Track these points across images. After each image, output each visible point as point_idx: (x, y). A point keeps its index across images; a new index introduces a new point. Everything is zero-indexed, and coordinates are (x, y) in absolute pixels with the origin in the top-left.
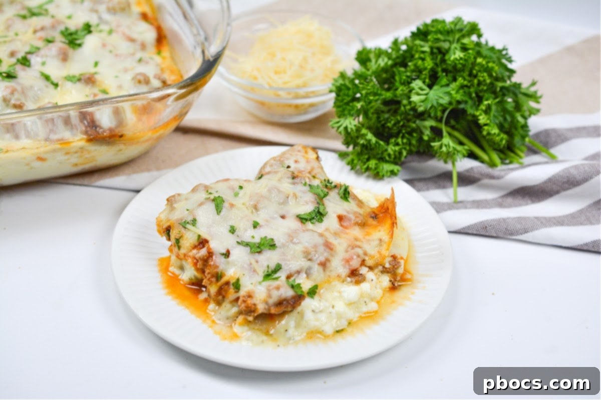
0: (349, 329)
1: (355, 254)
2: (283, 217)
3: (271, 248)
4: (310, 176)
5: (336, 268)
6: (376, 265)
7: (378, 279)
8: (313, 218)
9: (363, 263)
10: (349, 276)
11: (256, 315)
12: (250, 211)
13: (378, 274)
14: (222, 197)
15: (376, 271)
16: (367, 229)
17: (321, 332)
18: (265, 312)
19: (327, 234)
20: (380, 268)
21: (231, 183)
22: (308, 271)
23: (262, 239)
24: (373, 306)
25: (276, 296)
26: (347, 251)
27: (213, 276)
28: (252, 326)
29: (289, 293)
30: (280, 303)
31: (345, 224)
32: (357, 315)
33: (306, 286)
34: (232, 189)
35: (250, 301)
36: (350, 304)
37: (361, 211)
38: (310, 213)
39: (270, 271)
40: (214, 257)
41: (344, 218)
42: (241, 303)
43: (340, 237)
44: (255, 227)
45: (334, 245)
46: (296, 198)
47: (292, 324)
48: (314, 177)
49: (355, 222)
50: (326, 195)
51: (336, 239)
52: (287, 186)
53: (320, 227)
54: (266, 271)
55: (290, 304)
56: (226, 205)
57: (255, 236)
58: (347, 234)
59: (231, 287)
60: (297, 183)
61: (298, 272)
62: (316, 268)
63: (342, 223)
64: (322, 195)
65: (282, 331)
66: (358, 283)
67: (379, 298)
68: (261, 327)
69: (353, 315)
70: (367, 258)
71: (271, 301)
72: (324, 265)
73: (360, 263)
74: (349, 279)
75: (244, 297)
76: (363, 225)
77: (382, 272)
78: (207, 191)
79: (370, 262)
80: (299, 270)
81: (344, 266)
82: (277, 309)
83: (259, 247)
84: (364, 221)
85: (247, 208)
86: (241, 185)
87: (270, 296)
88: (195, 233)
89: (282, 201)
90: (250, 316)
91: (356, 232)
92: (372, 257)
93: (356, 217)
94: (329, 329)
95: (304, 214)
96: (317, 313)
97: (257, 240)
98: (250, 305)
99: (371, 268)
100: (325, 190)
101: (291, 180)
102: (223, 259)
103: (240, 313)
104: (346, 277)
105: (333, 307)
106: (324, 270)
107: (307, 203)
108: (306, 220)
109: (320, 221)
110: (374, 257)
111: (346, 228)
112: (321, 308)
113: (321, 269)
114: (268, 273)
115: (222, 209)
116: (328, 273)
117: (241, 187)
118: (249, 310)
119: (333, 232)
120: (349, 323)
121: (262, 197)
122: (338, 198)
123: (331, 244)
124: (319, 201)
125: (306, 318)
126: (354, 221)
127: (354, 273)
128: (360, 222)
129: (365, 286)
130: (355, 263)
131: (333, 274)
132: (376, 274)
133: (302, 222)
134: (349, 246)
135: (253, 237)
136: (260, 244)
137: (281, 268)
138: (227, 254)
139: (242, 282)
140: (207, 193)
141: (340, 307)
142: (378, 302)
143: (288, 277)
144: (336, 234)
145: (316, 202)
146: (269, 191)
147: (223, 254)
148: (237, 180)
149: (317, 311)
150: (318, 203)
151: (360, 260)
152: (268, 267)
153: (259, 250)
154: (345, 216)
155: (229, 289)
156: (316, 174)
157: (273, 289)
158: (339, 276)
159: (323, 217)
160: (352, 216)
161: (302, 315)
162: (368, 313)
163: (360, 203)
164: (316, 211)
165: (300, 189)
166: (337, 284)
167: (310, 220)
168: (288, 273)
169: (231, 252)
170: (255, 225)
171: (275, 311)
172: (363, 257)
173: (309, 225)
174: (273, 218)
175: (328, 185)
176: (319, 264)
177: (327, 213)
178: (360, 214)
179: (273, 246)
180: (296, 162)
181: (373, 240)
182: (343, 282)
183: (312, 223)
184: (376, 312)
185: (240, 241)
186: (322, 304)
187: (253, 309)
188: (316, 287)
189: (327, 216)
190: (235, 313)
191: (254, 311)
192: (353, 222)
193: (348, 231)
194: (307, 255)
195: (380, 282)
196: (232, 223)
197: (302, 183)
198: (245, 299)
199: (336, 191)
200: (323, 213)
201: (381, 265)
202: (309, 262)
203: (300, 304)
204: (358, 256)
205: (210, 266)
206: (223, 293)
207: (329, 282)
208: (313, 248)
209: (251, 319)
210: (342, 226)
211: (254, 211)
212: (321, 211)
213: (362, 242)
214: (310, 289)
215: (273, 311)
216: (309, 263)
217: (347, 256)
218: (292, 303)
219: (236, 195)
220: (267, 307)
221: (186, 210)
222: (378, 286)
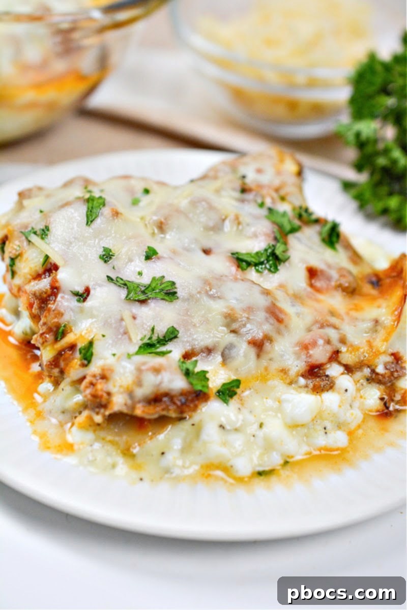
0: (284, 473)
1: (321, 337)
2: (207, 252)
3: (167, 298)
4: (275, 195)
5: (282, 356)
6: (360, 366)
7: (358, 390)
8: (262, 263)
9: (335, 356)
10: (303, 376)
11: (107, 413)
12: (150, 231)
13: (362, 381)
14: (104, 199)
15: (358, 375)
16: (357, 300)
17: (227, 469)
18: (125, 410)
19: (279, 295)
20: (367, 371)
21: (133, 182)
22: (227, 352)
23: (154, 279)
24: (339, 439)
25: (150, 384)
26: (309, 330)
27: (50, 330)
28: (102, 434)
29: (179, 384)
30: (156, 399)
31: (318, 284)
32: (305, 449)
33: (218, 377)
34: (131, 191)
35: (101, 386)
36: (294, 426)
37: (355, 270)
38: (257, 253)
39: (155, 338)
40: (59, 296)
41: (319, 273)
42: (87, 387)
43: (302, 304)
44: (148, 258)
45: (286, 314)
46: (239, 223)
47: (177, 444)
48: (283, 199)
49: (338, 283)
50: (294, 230)
51: (293, 306)
52: (228, 202)
53: (270, 281)
54: (148, 337)
55: (174, 403)
56: (106, 211)
57: (145, 272)
58: (318, 301)
59: (78, 355)
60: (248, 201)
61: (209, 351)
62: (243, 349)
63: (313, 281)
64: (288, 227)
65: (157, 453)
66: (317, 390)
67: (353, 426)
68: (117, 439)
69: (296, 448)
70: (344, 349)
71: (140, 393)
72: (259, 345)
73: (328, 355)
74: (302, 381)
75: (94, 376)
76: (351, 291)
77: (369, 380)
78: (86, 188)
79: (347, 357)
80: (210, 347)
81: (297, 355)
82: (146, 410)
83: (144, 292)
84: (354, 285)
85: (146, 225)
86: (148, 187)
87: (139, 383)
88: (42, 251)
89: (211, 224)
90: (98, 413)
91: (337, 301)
92: (354, 349)
93: (342, 276)
94: (244, 466)
95: (248, 254)
96: (229, 431)
97: (146, 280)
98: (100, 393)
99: (349, 369)
100: (297, 222)
101: (237, 194)
102: (74, 303)
103: (85, 406)
104: (298, 376)
105: (261, 425)
106: (258, 356)
107: (255, 236)
108: (249, 264)
109: (274, 269)
110: (358, 349)
111: (318, 290)
112: (238, 425)
113: (252, 352)
114: (148, 341)
115: (97, 216)
116: (264, 362)
117: (147, 191)
118: (98, 403)
119: (291, 292)
120: (286, 463)
121: (178, 211)
122: (316, 239)
123: (281, 311)
124: (278, 236)
125: (204, 436)
126: (336, 281)
127: (314, 372)
128: (347, 285)
129: (330, 399)
130: (320, 354)
131: (274, 366)
132: (356, 382)
133: (239, 266)
134: (316, 322)
135: (140, 274)
136: (148, 287)
137: (176, 337)
138: (83, 295)
139: (96, 349)
140: (85, 190)
141: (275, 428)
142: (350, 434)
143: (187, 356)
144: (297, 298)
145: (272, 235)
146: (194, 203)
147: (76, 294)
148: (144, 179)
149: (228, 427)
150: (276, 239)
151: (329, 349)
152: (153, 330)
153: (142, 297)
154: (322, 272)
155: (73, 359)
156: (287, 194)
157: (148, 370)
158: (284, 371)
159: (280, 264)
160: (334, 274)
161: (198, 429)
162: (326, 449)
163: (356, 257)
164: (270, 251)
165: (250, 210)
166: (277, 385)
167: (256, 265)
168: (188, 348)
169: (92, 292)
170: (150, 255)
171: (143, 412)
172: (336, 344)
173: (252, 274)
174: (187, 250)
175: (304, 214)
176: (249, 343)
177: (288, 259)
178: (350, 273)
179: (170, 294)
180: (259, 171)
181: (363, 320)
182: (291, 383)
183: (258, 271)
184: (343, 450)
185: (114, 277)
186: (241, 417)
187: (104, 401)
188: (237, 383)
189: (287, 264)
190: (76, 403)
191: (105, 406)
192: (333, 283)
193: (321, 297)
194: (232, 322)
195: (361, 397)
196: (109, 243)
197: (256, 201)
198: (94, 381)
199: (317, 228)
200: (280, 256)
201: (369, 367)
202: (232, 335)
203: (195, 408)
204: (328, 342)
205: (49, 310)
206: (62, 364)
207: (264, 378)
208: (244, 311)
209: (98, 419)
210: (312, 286)
211: (156, 231)
212: (278, 252)
213: (343, 319)
214: (224, 385)
215: (139, 411)
216: (231, 338)
217: (308, 338)
218: (179, 403)
219: (135, 202)
220: (129, 402)
221: (38, 212)
222: (356, 404)
